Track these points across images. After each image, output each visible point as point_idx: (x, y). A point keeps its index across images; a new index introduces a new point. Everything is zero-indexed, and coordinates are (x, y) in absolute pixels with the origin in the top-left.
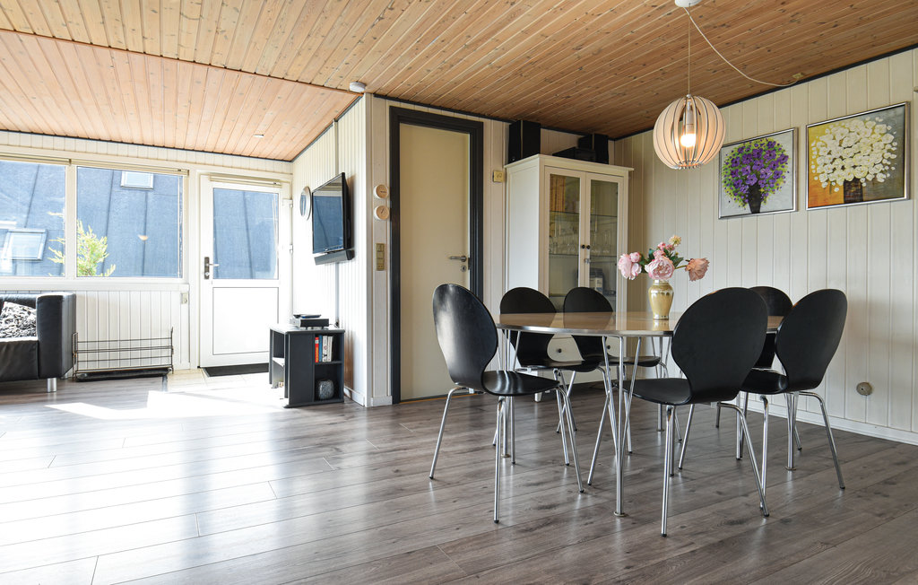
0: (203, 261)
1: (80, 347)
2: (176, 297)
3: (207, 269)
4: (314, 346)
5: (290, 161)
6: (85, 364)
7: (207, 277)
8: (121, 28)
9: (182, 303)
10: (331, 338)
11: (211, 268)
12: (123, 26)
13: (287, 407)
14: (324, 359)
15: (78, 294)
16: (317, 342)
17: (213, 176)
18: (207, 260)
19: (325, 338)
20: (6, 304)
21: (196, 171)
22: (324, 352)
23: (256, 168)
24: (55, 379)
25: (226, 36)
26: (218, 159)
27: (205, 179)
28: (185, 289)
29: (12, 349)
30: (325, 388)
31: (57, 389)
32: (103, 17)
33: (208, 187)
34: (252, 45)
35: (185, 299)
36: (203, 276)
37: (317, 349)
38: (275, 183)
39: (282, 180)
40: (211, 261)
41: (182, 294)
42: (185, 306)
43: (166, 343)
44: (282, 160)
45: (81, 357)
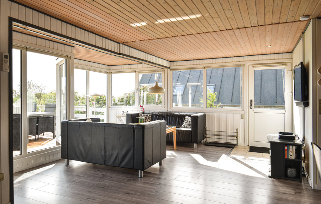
0: (250, 101)
1: (207, 132)
2: (239, 116)
3: (251, 105)
4: (285, 150)
5: (291, 52)
6: (209, 139)
7: (251, 108)
8: (197, 27)
9: (241, 119)
10: (294, 148)
11: (253, 104)
12: (198, 27)
13: (270, 177)
14: (290, 157)
15: (207, 113)
16: (286, 148)
17: (254, 65)
18: (251, 101)
19: (291, 147)
20: (186, 117)
21: (247, 64)
22: (291, 154)
23: (274, 58)
24: (196, 144)
25: (232, 19)
26: (257, 57)
27: (251, 67)
28: (242, 113)
29: (184, 132)
30: (291, 172)
31: (197, 147)
32: (191, 26)
33: (252, 70)
34: (244, 18)
35: (243, 117)
36: (250, 108)
37: (286, 152)
38: (283, 64)
39: (287, 62)
40: (253, 101)
41: (241, 115)
42: (242, 120)
43: (235, 134)
44: (287, 53)
45: (207, 136)
